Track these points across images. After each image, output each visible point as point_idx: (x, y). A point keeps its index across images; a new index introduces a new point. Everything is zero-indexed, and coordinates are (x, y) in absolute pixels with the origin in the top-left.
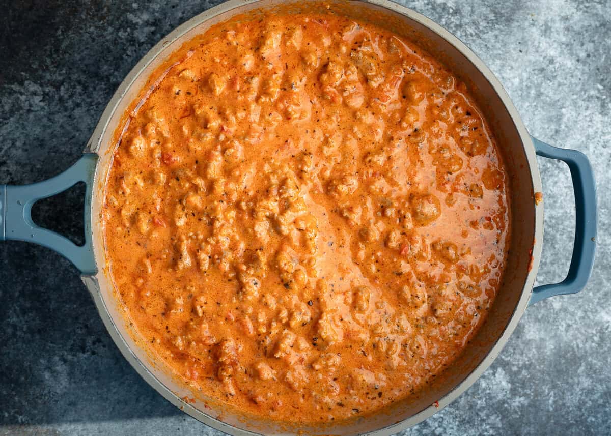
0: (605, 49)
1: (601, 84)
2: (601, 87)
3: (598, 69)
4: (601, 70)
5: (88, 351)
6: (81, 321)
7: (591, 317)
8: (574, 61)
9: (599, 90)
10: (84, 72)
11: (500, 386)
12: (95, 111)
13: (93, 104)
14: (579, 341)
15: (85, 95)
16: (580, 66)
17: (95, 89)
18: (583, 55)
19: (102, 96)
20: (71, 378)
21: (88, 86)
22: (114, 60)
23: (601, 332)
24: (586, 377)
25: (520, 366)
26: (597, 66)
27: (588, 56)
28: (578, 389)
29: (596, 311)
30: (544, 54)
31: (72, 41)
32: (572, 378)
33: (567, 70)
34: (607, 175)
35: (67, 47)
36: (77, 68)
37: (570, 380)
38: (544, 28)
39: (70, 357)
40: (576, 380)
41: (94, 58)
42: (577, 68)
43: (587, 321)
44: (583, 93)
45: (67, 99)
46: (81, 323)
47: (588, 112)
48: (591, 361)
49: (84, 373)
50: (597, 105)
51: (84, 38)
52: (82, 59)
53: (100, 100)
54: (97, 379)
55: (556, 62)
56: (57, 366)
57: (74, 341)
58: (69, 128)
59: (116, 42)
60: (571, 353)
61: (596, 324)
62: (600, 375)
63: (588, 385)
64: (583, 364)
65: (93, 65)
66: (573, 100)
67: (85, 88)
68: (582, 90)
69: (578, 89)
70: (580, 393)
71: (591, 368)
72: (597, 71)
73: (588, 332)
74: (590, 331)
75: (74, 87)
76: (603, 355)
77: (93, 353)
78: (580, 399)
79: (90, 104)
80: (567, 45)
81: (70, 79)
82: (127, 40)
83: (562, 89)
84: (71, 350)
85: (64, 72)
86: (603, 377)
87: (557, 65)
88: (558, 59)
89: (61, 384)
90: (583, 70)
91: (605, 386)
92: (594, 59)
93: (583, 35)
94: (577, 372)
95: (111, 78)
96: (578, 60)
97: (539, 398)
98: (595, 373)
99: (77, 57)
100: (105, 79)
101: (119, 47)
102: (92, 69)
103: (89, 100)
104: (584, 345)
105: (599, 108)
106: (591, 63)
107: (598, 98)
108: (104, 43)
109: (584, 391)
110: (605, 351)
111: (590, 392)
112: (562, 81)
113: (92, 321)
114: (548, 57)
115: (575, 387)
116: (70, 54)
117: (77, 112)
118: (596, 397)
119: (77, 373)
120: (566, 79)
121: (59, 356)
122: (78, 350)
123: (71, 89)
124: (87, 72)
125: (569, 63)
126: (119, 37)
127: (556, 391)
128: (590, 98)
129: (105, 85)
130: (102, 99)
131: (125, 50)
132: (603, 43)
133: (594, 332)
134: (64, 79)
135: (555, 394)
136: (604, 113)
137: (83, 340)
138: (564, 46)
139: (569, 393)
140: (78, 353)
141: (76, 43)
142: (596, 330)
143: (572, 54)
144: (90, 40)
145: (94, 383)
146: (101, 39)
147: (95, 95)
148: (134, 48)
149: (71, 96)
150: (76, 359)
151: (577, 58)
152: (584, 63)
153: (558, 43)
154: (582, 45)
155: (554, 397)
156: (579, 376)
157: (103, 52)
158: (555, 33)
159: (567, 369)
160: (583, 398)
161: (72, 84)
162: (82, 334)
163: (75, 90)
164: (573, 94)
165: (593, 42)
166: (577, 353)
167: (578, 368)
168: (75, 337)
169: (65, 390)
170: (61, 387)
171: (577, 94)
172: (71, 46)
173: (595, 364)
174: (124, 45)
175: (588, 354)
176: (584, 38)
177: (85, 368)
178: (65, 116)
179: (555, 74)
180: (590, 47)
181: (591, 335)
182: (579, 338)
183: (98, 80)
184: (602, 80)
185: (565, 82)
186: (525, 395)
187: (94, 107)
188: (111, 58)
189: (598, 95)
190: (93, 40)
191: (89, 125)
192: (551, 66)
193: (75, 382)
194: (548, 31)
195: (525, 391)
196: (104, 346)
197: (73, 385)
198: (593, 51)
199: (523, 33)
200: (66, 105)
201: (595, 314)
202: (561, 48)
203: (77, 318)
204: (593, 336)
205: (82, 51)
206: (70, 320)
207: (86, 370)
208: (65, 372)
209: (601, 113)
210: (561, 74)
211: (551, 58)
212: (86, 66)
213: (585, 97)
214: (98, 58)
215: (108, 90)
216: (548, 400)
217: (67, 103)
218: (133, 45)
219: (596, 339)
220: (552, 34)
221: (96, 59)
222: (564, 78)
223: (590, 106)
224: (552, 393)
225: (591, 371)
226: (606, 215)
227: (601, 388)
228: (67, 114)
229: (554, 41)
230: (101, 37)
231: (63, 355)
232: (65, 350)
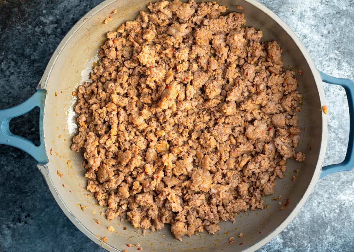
0: (340, 28)
1: (337, 50)
2: (337, 52)
3: (335, 41)
4: (337, 41)
5: (22, 222)
6: (18, 204)
7: (334, 197)
8: (320, 36)
9: (336, 54)
10: (15, 53)
11: (276, 241)
12: (22, 77)
13: (21, 72)
14: (326, 213)
15: (16, 67)
16: (324, 39)
17: (22, 63)
18: (325, 32)
19: (26, 68)
20: (13, 238)
21: (18, 62)
22: (33, 45)
23: (340, 207)
24: (331, 235)
25: (289, 228)
26: (335, 39)
27: (329, 32)
28: (326, 243)
29: (337, 194)
30: (300, 33)
31: (8, 35)
32: (322, 236)
33: (315, 42)
34: (342, 108)
35: (5, 38)
36: (11, 51)
37: (321, 237)
38: (300, 16)
39: (12, 225)
40: (325, 237)
41: (21, 45)
42: (322, 41)
43: (331, 200)
44: (326, 56)
45: (6, 70)
46: (17, 205)
47: (330, 68)
48: (334, 225)
49: (20, 235)
50: (335, 64)
51: (15, 33)
52: (14, 46)
53: (25, 70)
54: (29, 238)
55: (308, 38)
56: (5, 231)
57: (14, 215)
58: (7, 88)
59: (34, 34)
60: (321, 220)
61: (337, 202)
62: (340, 233)
63: (333, 240)
64: (329, 227)
65: (21, 49)
66: (319, 61)
67: (16, 63)
69: (323, 54)
70: (327, 245)
71: (334, 230)
72: (335, 42)
73: (331, 207)
74: (333, 206)
75: (10, 63)
76: (342, 221)
77: (26, 223)
78: (327, 249)
79: (19, 73)
80: (315, 26)
81: (7, 58)
82: (41, 33)
83: (313, 54)
84: (13, 221)
85: (3, 53)
86: (342, 235)
87: (309, 39)
88: (309, 35)
89: (7, 241)
90: (326, 41)
91: (343, 241)
92: (333, 34)
93: (325, 19)
94: (325, 232)
95: (32, 56)
96: (322, 36)
97: (301, 248)
98: (337, 232)
99: (11, 44)
100: (28, 57)
101: (35, 37)
102: (20, 51)
103: (19, 70)
104: (329, 215)
105: (337, 66)
106: (331, 37)
107: (335, 59)
108: (27, 35)
109: (330, 244)
110: (343, 219)
111: (334, 244)
112: (312, 49)
113: (24, 203)
114: (303, 35)
115: (324, 241)
116: (7, 43)
117: (12, 78)
118: (337, 247)
119: (16, 234)
120: (314, 48)
121: (5, 225)
122: (17, 221)
123: (8, 64)
124: (17, 54)
125: (317, 37)
126: (35, 31)
127: (312, 244)
128: (330, 59)
129: (28, 60)
130: (26, 69)
131: (39, 39)
132: (339, 24)
133: (336, 207)
134: (3, 58)
135: (311, 246)
136: (339, 69)
137: (19, 215)
138: (313, 27)
139: (320, 245)
140: (17, 223)
141: (10, 36)
142: (337, 205)
143: (318, 32)
144: (18, 34)
145: (27, 241)
146: (25, 33)
147: (22, 67)
148: (44, 38)
149: (8, 68)
150: (15, 227)
151: (322, 34)
152: (326, 37)
153: (309, 25)
154: (325, 26)
155: (311, 248)
156: (326, 234)
157: (26, 41)
158: (307, 19)
159: (319, 230)
160: (329, 248)
161: (8, 61)
162: (19, 211)
163: (10, 64)
164: (319, 57)
165: (332, 23)
166: (325, 220)
167: (326, 229)
168: (15, 213)
169: (10, 245)
170: (8, 243)
171: (322, 57)
172: (7, 38)
173: (337, 227)
174: (39, 36)
175: (332, 221)
176: (326, 21)
177: (21, 232)
178: (5, 80)
179: (308, 45)
180: (330, 27)
181: (334, 209)
182: (326, 211)
183: (24, 58)
184: (338, 48)
185: (314, 50)
186: (292, 246)
187: (22, 74)
188: (31, 44)
189: (336, 57)
190: (20, 34)
191: (19, 85)
192: (305, 40)
193: (16, 240)
194: (303, 18)
195: (292, 244)
196: (32, 219)
197: (14, 242)
198: (332, 29)
199: (287, 19)
200: (5, 73)
201: (336, 196)
202: (311, 28)
203: (15, 202)
204: (335, 209)
205: (14, 41)
206: (11, 204)
207: (22, 233)
208: (9, 234)
209: (338, 69)
210: (312, 44)
211: (305, 35)
212: (16, 49)
213: (327, 58)
214: (23, 45)
215: (29, 64)
216: (307, 249)
217: (5, 72)
218: (44, 36)
219: (337, 211)
220: (305, 20)
221: (22, 46)
222: (313, 47)
223: (331, 64)
224: (309, 245)
225: (335, 232)
226: (342, 133)
227: (340, 242)
228: (6, 79)
229: (307, 24)
230: (25, 32)
231: (8, 224)
232: (9, 221)
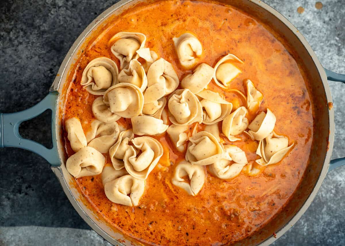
0: (341, 16)
1: (338, 37)
2: (338, 39)
3: (336, 28)
4: (338, 28)
5: (23, 193)
6: (19, 174)
7: (330, 178)
8: (322, 23)
9: (337, 40)
10: (25, 23)
12: (31, 47)
13: (30, 42)
14: (323, 193)
15: (25, 37)
16: (325, 26)
17: (31, 34)
18: (327, 19)
19: (35, 38)
20: (12, 209)
21: (27, 32)
22: (43, 16)
23: (336, 187)
24: (327, 215)
26: (336, 26)
27: (330, 20)
28: (322, 222)
29: (334, 175)
30: (304, 18)
31: (18, 5)
32: (318, 215)
33: (318, 28)
34: (341, 92)
35: (15, 8)
36: (21, 21)
37: (317, 217)
38: (304, 2)
39: (12, 196)
40: (321, 216)
41: (31, 15)
42: (323, 27)
43: (328, 181)
44: (327, 42)
45: (14, 40)
46: (19, 176)
47: (330, 54)
48: (330, 205)
49: (20, 206)
50: (335, 49)
51: (25, 3)
52: (24, 16)
53: (34, 41)
54: (28, 210)
55: (311, 23)
56: (4, 201)
57: (15, 186)
58: (15, 57)
59: (45, 6)
60: (318, 200)
61: (334, 182)
62: (335, 214)
63: (328, 220)
64: (325, 207)
65: (30, 19)
66: (321, 46)
67: (25, 33)
68: (326, 40)
69: (324, 39)
70: (323, 224)
71: (330, 209)
72: (335, 29)
73: (328, 187)
75: (19, 32)
76: (338, 202)
77: (26, 194)
78: (323, 228)
79: (28, 43)
80: (318, 13)
81: (16, 27)
82: (52, 5)
83: (315, 39)
84: (13, 192)
85: (13, 23)
86: (337, 215)
87: (311, 25)
88: (312, 21)
89: (6, 212)
90: (327, 28)
91: (338, 220)
92: (334, 22)
93: (327, 7)
94: (321, 212)
95: (41, 27)
97: (298, 227)
98: (332, 212)
99: (21, 14)
100: (38, 28)
101: (46, 9)
102: (30, 22)
103: (28, 40)
104: (326, 195)
105: (337, 51)
106: (332, 24)
107: (336, 45)
108: (38, 6)
109: (326, 223)
110: (339, 199)
111: (329, 224)
112: (314, 35)
113: (26, 174)
114: (306, 20)
115: (320, 220)
116: (17, 13)
117: (20, 47)
118: (332, 227)
119: (16, 206)
120: (316, 33)
121: (5, 195)
122: (17, 192)
123: (17, 34)
124: (26, 24)
125: (319, 24)
126: (47, 3)
127: (308, 223)
128: (331, 45)
129: (38, 31)
130: (35, 40)
131: (50, 11)
132: (340, 12)
133: (332, 187)
134: (13, 27)
135: (308, 225)
136: (339, 55)
137: (20, 186)
138: (315, 14)
139: (316, 225)
140: (17, 194)
141: (21, 6)
142: (333, 186)
143: (320, 18)
144: (29, 4)
145: (26, 212)
146: (36, 4)
147: (31, 37)
148: (55, 10)
149: (17, 38)
150: (15, 198)
151: (323, 21)
152: (328, 24)
153: (312, 11)
154: (327, 13)
155: (308, 227)
156: (322, 214)
157: (36, 12)
158: (311, 6)
159: (315, 210)
160: (325, 227)
161: (17, 31)
162: (20, 182)
163: (19, 34)
164: (321, 43)
165: (333, 11)
166: (322, 200)
167: (322, 209)
168: (15, 184)
169: (8, 216)
170: (6, 214)
171: (323, 42)
172: (17, 8)
173: (333, 207)
174: (50, 7)
175: (328, 201)
176: (328, 9)
177: (21, 203)
178: (13, 50)
179: (310, 30)
180: (332, 14)
181: (330, 189)
182: (323, 191)
183: (33, 28)
184: (339, 35)
185: (316, 35)
187: (31, 44)
188: (41, 15)
189: (336, 43)
190: (31, 4)
191: (27, 55)
192: (308, 25)
193: (15, 212)
194: (306, 5)
196: (33, 190)
197: (13, 213)
198: (333, 17)
199: (291, 5)
200: (14, 43)
202: (314, 14)
203: (17, 173)
204: (331, 190)
205: (24, 11)
206: (12, 174)
207: (21, 205)
208: (9, 205)
210: (314, 30)
211: (307, 21)
212: (26, 19)
213: (328, 44)
214: (34, 15)
215: (39, 35)
216: (304, 228)
217: (14, 42)
218: (55, 8)
219: (333, 191)
220: (309, 6)
221: (32, 16)
222: (315, 32)
223: (331, 50)
224: (306, 224)
225: (330, 211)
226: (340, 116)
227: (336, 222)
228: (14, 48)
229: (310, 10)
230: (36, 3)
231: (8, 195)
232: (9, 192)
